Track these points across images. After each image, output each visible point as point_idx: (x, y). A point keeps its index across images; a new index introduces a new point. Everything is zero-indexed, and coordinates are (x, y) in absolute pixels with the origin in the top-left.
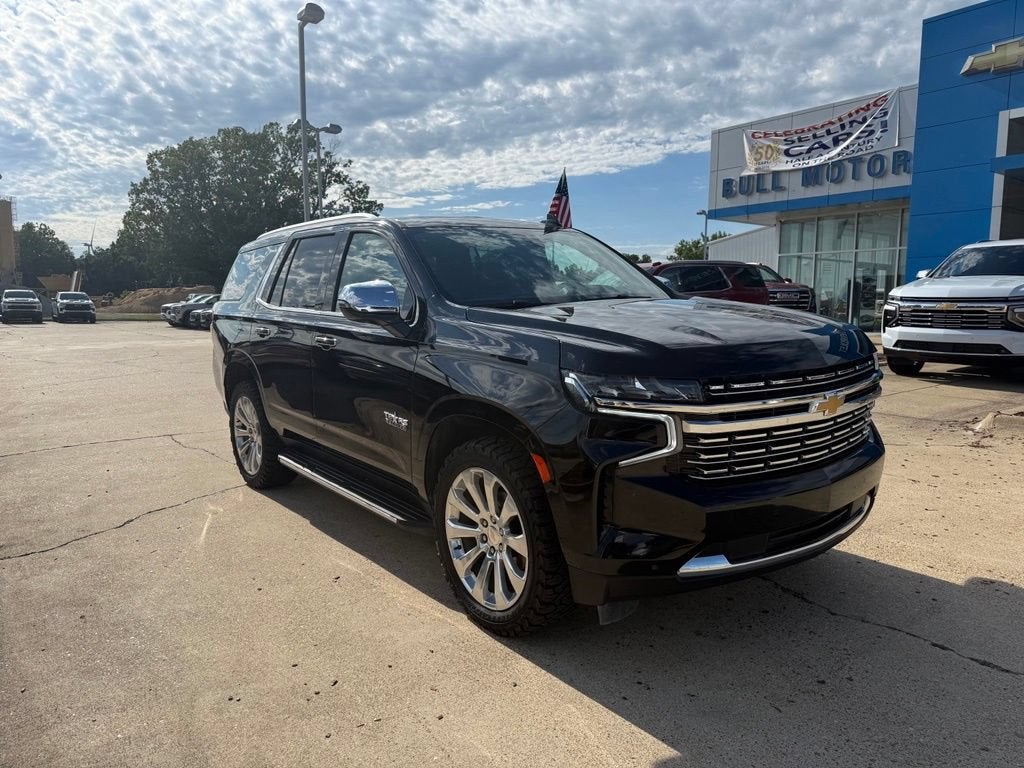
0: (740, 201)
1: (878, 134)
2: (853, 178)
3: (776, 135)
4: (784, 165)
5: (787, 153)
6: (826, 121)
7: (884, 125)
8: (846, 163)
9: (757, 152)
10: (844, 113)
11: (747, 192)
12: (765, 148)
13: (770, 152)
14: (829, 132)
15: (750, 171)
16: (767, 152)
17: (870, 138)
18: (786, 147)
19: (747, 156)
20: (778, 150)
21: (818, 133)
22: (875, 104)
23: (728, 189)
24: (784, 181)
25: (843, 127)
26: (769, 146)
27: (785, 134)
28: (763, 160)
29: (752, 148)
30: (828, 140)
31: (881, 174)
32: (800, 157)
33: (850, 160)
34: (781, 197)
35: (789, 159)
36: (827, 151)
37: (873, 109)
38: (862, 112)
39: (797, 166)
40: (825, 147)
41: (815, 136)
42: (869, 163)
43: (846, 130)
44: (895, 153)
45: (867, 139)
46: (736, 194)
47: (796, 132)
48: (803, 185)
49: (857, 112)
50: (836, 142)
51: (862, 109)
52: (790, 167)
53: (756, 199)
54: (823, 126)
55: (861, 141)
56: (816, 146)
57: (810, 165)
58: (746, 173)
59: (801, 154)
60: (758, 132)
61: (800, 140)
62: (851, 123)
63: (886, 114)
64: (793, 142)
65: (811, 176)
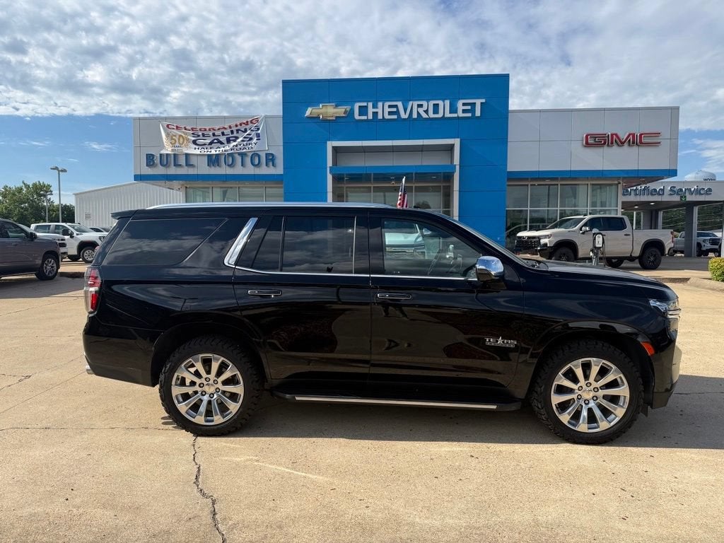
0: (160, 170)
1: (255, 140)
2: (242, 165)
3: (186, 129)
4: (193, 150)
5: (194, 142)
6: (221, 126)
7: (258, 135)
8: (237, 156)
9: (172, 139)
10: (233, 124)
11: (166, 165)
12: (178, 137)
13: (181, 140)
14: (223, 134)
15: (168, 150)
16: (179, 140)
17: (250, 142)
18: (194, 139)
19: (164, 140)
20: (188, 140)
21: (216, 133)
22: (251, 122)
23: (150, 159)
24: (193, 161)
25: (232, 132)
26: (180, 136)
27: (192, 129)
28: (177, 144)
29: (168, 135)
30: (223, 139)
31: (258, 165)
32: (205, 147)
33: (239, 154)
34: (191, 171)
35: (197, 147)
36: (223, 145)
37: (250, 125)
38: (243, 125)
39: (203, 153)
40: (222, 143)
41: (214, 135)
42: (251, 157)
43: (235, 134)
44: (266, 154)
45: (248, 142)
46: (157, 165)
47: (200, 130)
48: (208, 165)
49: (241, 124)
50: (229, 141)
51: (244, 123)
52: (197, 152)
53: (173, 170)
54: (219, 129)
55: (245, 143)
56: (216, 141)
57: (212, 153)
58: (164, 152)
59: (205, 144)
60: (172, 125)
61: (203, 135)
62: (238, 131)
63: (258, 129)
64: (199, 136)
65: (213, 160)
